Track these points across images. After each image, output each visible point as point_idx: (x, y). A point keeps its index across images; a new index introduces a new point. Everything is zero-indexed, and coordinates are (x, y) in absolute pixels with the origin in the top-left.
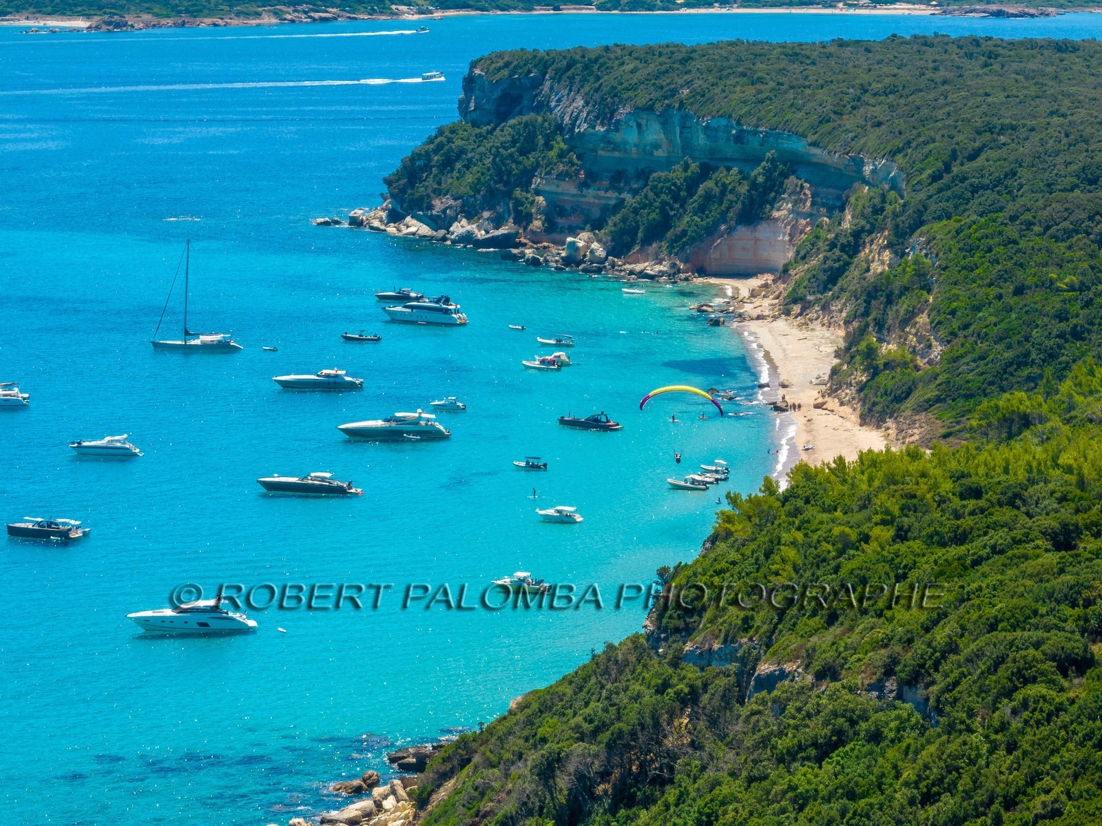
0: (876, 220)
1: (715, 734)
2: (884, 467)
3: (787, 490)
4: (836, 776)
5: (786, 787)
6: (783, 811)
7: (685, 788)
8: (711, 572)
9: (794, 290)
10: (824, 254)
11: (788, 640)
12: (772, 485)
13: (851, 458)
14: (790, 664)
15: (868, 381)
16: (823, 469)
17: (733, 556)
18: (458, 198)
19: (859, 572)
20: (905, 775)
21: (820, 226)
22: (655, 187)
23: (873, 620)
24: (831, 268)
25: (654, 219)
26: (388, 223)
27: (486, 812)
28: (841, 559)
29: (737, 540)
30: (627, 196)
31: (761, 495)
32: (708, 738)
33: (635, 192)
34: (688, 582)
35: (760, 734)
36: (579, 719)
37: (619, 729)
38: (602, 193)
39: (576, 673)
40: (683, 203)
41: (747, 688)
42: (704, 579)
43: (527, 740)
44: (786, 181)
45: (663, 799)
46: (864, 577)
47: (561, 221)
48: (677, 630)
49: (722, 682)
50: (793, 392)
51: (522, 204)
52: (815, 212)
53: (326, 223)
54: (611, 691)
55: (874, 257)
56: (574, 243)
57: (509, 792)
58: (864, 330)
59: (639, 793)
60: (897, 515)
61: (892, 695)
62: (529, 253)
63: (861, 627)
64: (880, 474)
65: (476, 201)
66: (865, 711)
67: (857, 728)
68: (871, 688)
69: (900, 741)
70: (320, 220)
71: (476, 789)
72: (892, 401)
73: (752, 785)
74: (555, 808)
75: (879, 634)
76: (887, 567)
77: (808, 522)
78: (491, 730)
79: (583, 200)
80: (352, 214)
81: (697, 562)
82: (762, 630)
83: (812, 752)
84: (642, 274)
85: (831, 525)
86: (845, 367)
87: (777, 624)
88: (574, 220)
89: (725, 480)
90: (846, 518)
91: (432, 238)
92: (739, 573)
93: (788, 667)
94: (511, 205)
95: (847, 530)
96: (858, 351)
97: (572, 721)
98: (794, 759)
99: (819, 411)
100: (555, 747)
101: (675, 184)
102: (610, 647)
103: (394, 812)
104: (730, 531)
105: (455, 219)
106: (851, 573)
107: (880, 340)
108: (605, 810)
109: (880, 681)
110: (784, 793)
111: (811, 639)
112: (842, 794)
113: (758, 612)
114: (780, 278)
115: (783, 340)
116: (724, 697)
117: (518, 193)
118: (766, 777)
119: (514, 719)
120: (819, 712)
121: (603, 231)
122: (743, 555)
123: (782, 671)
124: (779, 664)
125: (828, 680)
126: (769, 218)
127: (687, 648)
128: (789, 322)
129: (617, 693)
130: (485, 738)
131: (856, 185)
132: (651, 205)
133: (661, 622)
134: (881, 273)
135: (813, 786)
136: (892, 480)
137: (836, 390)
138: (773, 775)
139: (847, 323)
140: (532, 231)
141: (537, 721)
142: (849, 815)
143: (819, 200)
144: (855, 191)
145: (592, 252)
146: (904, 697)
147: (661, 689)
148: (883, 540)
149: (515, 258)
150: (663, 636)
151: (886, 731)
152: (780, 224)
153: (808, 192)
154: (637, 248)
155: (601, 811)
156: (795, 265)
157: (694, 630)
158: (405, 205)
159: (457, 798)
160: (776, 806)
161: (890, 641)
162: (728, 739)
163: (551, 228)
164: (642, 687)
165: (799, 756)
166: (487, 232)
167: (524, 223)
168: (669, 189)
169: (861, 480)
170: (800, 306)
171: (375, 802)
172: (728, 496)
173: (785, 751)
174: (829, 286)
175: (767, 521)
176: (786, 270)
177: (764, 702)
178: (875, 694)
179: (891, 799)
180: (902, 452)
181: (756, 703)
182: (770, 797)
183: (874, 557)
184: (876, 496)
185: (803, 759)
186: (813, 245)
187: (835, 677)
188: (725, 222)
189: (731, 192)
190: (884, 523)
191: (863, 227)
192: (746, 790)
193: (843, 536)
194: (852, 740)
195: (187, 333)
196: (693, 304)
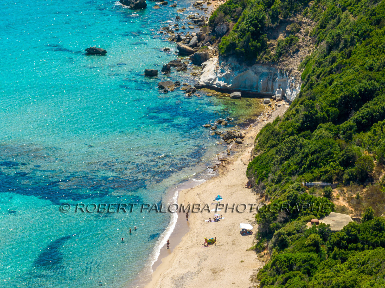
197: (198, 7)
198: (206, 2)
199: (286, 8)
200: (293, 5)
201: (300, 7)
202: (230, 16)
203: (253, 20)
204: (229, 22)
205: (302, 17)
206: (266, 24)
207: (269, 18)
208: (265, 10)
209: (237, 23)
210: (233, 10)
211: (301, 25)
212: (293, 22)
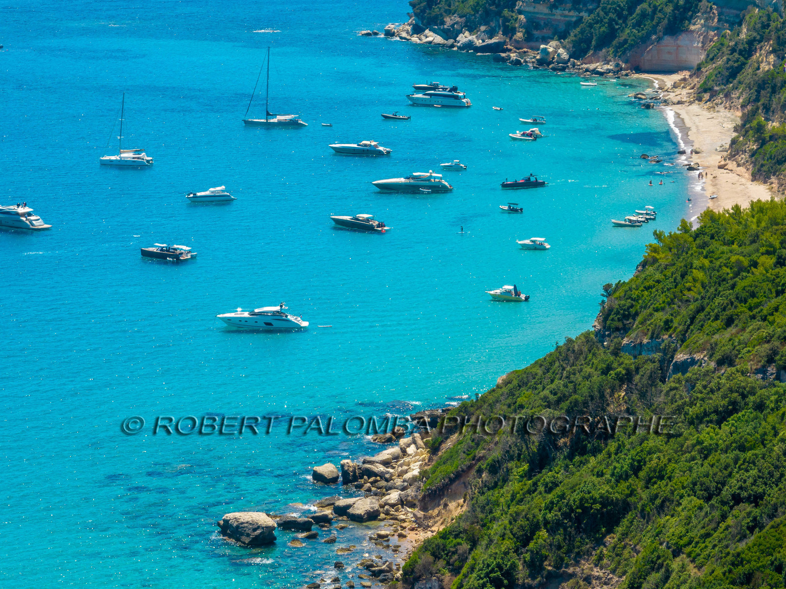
0: (764, 33)
1: (644, 404)
2: (769, 213)
3: (698, 229)
4: (731, 434)
5: (695, 441)
6: (693, 459)
7: (623, 442)
8: (642, 288)
9: (705, 83)
10: (727, 56)
11: (697, 337)
12: (687, 226)
13: (745, 205)
14: (698, 354)
15: (758, 149)
16: (724, 214)
17: (658, 276)
18: (464, 17)
19: (750, 288)
20: (781, 434)
21: (724, 36)
22: (605, 8)
23: (760, 323)
24: (732, 67)
25: (604, 32)
26: (412, 35)
27: (480, 457)
28: (737, 279)
29: (661, 265)
30: (584, 14)
31: (678, 232)
32: (639, 407)
33: (591, 12)
34: (625, 295)
35: (676, 404)
36: (546, 392)
37: (575, 399)
38: (566, 12)
39: (545, 359)
40: (625, 19)
41: (667, 371)
42: (637, 293)
43: (509, 406)
44: (700, 4)
45: (606, 450)
46: (753, 292)
47: (536, 33)
48: (617, 329)
49: (650, 366)
50: (703, 157)
51: (509, 21)
52: (720, 26)
53: (368, 34)
54: (570, 372)
55: (762, 59)
56: (546, 49)
57: (496, 444)
58: (756, 112)
59: (589, 445)
60: (778, 247)
61: (773, 377)
62: (513, 56)
63: (750, 328)
64: (766, 218)
65: (475, 18)
66: (753, 388)
67: (747, 400)
68: (757, 371)
69: (778, 410)
70: (365, 32)
71: (473, 441)
72: (775, 163)
73: (671, 440)
74: (529, 455)
75: (764, 333)
76: (770, 285)
77: (713, 252)
78: (484, 399)
79: (553, 17)
80: (387, 28)
81: (632, 280)
82: (678, 330)
83: (714, 417)
84: (595, 72)
85: (730, 254)
86: (741, 139)
87: (689, 325)
88: (546, 32)
89: (654, 219)
90: (740, 250)
91: (443, 45)
92: (662, 288)
93: (697, 356)
94: (501, 22)
95: (741, 258)
96: (751, 127)
97: (541, 393)
98: (701, 422)
99: (722, 170)
100: (530, 412)
101: (619, 6)
102: (569, 341)
103: (415, 456)
104: (656, 258)
105: (460, 32)
106: (744, 289)
107: (767, 119)
108: (565, 457)
109: (764, 366)
110: (694, 446)
111: (714, 336)
112: (736, 447)
113: (675, 317)
114: (695, 74)
115: (696, 119)
116: (651, 377)
117: (506, 12)
118: (680, 435)
119: (500, 391)
120: (719, 389)
121: (566, 40)
122: (665, 276)
123: (693, 359)
124: (691, 354)
125: (726, 366)
126: (687, 31)
127: (625, 342)
128: (701, 105)
129: (574, 374)
130: (479, 404)
131: (750, 7)
132: (602, 21)
133: (606, 323)
134: (768, 71)
135: (715, 441)
136: (774, 222)
137: (734, 156)
138: (686, 433)
139: (743, 106)
140: (515, 40)
141: (517, 393)
142: (740, 462)
143: (724, 17)
144: (749, 12)
145: (559, 55)
146: (781, 378)
147: (606, 371)
148: (767, 265)
149: (504, 60)
150: (607, 333)
151: (768, 402)
152: (695, 35)
153: (715, 12)
154: (591, 52)
155: (562, 457)
156: (706, 65)
157: (629, 329)
158: (425, 21)
159: (459, 447)
160: (688, 455)
161: (771, 338)
162: (654, 407)
163: (529, 38)
164: (592, 370)
165: (705, 419)
166: (483, 41)
167: (510, 34)
168: (615, 9)
169: (752, 222)
170: (709, 94)
171: (401, 449)
172: (655, 233)
173: (694, 417)
174: (731, 80)
175: (682, 252)
176: (699, 68)
177: (679, 381)
178: (760, 376)
179: (771, 450)
180: (782, 201)
181: (674, 382)
182: (683, 449)
183: (760, 277)
184: (763, 234)
185: (708, 422)
186: (719, 50)
187: (731, 364)
188: (655, 33)
189: (660, 11)
190: (768, 253)
191: (755, 38)
192: (666, 443)
193: (738, 262)
194: (743, 409)
195: (268, 114)
196: (631, 94)
197: (381, 544)
198: (396, 534)
199: (559, 547)
200: (574, 541)
201: (588, 546)
202: (445, 562)
203: (492, 571)
204: (443, 575)
205: (592, 565)
206: (518, 579)
207: (524, 567)
208: (516, 551)
209: (460, 576)
210: (451, 549)
211: (590, 583)
212: (572, 575)
